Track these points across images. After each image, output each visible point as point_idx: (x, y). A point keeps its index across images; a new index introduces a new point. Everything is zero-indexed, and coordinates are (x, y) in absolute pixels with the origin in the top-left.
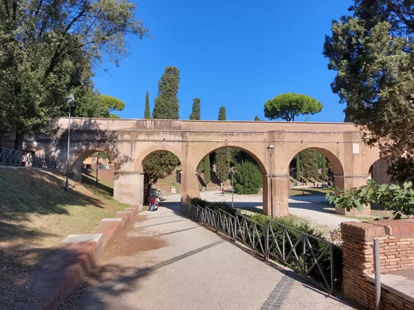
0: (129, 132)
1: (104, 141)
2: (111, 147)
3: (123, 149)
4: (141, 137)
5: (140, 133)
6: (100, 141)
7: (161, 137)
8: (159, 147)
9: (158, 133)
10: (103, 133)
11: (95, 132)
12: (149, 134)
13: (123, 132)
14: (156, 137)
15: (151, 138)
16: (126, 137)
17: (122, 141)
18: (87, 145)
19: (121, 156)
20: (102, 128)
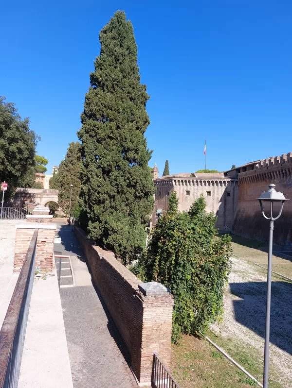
0: (40, 194)
1: (30, 197)
2: (33, 199)
3: (37, 200)
4: (44, 196)
5: (44, 194)
6: (29, 197)
7: (52, 196)
8: (51, 200)
9: (51, 195)
10: (30, 194)
11: (27, 194)
12: (47, 195)
13: (37, 194)
14: (50, 196)
15: (48, 196)
16: (39, 196)
17: (37, 197)
18: (24, 198)
19: (36, 203)
20: (30, 192)
